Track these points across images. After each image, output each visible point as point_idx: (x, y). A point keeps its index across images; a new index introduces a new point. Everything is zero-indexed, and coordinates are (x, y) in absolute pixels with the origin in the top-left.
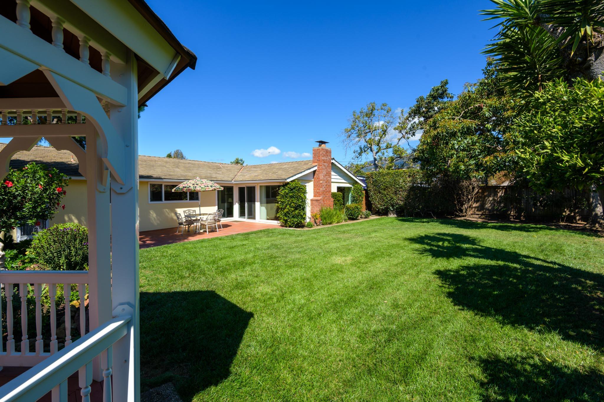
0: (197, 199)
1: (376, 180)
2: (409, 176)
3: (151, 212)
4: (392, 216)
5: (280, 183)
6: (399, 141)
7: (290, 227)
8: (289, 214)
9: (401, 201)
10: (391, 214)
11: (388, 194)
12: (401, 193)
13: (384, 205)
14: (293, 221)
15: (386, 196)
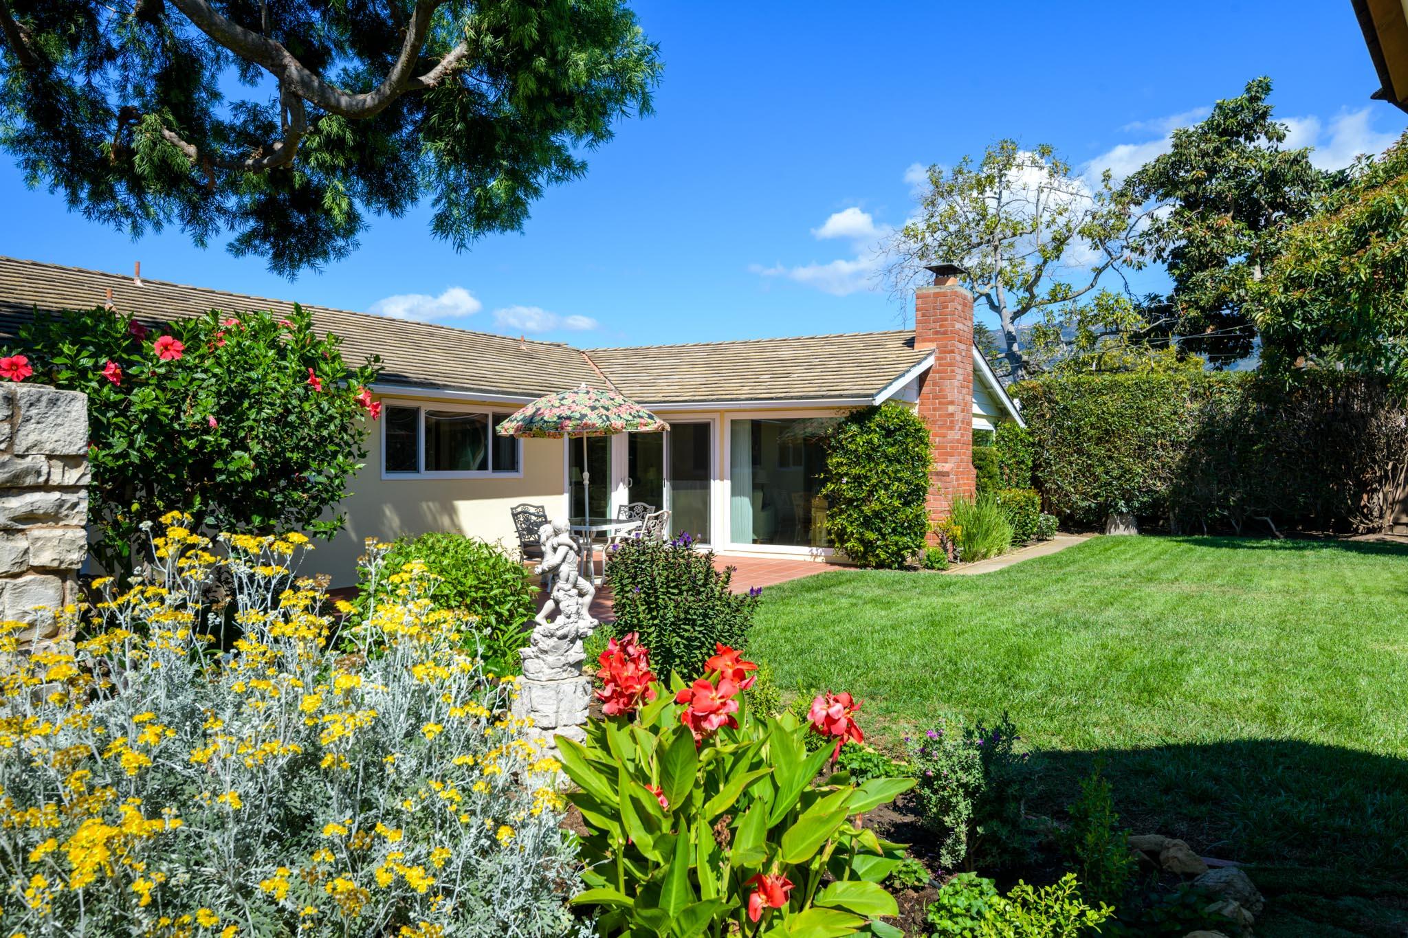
0: (513, 466)
1: (1065, 408)
2: (1194, 396)
3: (388, 512)
4: (1120, 531)
5: (840, 408)
6: (1098, 275)
7: (881, 565)
8: (883, 520)
9: (1160, 479)
10: (1117, 527)
11: (1110, 458)
12: (1160, 452)
13: (1096, 496)
14: (896, 544)
15: (1103, 464)
